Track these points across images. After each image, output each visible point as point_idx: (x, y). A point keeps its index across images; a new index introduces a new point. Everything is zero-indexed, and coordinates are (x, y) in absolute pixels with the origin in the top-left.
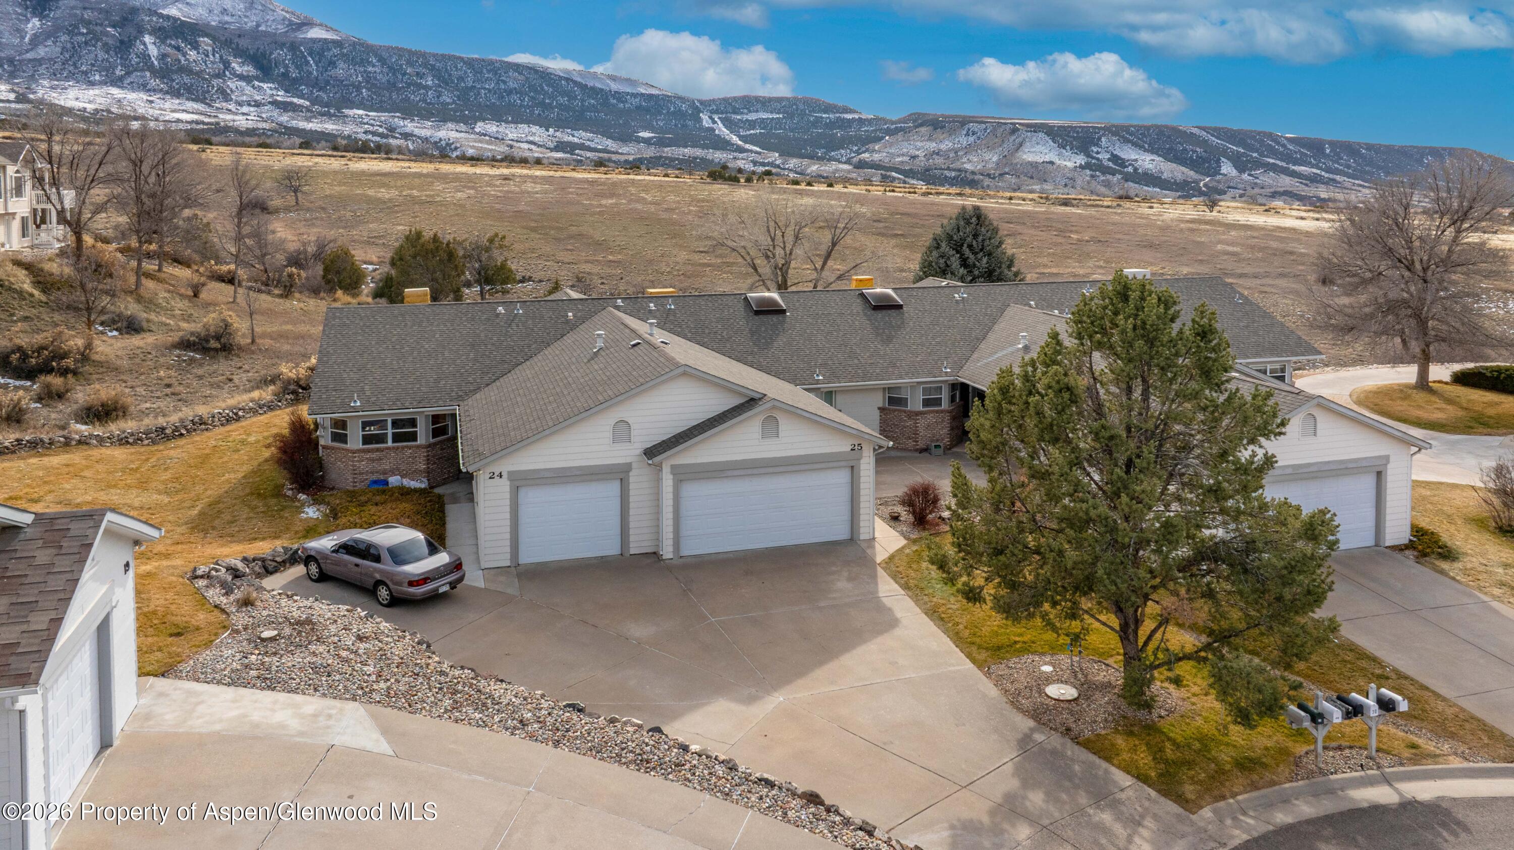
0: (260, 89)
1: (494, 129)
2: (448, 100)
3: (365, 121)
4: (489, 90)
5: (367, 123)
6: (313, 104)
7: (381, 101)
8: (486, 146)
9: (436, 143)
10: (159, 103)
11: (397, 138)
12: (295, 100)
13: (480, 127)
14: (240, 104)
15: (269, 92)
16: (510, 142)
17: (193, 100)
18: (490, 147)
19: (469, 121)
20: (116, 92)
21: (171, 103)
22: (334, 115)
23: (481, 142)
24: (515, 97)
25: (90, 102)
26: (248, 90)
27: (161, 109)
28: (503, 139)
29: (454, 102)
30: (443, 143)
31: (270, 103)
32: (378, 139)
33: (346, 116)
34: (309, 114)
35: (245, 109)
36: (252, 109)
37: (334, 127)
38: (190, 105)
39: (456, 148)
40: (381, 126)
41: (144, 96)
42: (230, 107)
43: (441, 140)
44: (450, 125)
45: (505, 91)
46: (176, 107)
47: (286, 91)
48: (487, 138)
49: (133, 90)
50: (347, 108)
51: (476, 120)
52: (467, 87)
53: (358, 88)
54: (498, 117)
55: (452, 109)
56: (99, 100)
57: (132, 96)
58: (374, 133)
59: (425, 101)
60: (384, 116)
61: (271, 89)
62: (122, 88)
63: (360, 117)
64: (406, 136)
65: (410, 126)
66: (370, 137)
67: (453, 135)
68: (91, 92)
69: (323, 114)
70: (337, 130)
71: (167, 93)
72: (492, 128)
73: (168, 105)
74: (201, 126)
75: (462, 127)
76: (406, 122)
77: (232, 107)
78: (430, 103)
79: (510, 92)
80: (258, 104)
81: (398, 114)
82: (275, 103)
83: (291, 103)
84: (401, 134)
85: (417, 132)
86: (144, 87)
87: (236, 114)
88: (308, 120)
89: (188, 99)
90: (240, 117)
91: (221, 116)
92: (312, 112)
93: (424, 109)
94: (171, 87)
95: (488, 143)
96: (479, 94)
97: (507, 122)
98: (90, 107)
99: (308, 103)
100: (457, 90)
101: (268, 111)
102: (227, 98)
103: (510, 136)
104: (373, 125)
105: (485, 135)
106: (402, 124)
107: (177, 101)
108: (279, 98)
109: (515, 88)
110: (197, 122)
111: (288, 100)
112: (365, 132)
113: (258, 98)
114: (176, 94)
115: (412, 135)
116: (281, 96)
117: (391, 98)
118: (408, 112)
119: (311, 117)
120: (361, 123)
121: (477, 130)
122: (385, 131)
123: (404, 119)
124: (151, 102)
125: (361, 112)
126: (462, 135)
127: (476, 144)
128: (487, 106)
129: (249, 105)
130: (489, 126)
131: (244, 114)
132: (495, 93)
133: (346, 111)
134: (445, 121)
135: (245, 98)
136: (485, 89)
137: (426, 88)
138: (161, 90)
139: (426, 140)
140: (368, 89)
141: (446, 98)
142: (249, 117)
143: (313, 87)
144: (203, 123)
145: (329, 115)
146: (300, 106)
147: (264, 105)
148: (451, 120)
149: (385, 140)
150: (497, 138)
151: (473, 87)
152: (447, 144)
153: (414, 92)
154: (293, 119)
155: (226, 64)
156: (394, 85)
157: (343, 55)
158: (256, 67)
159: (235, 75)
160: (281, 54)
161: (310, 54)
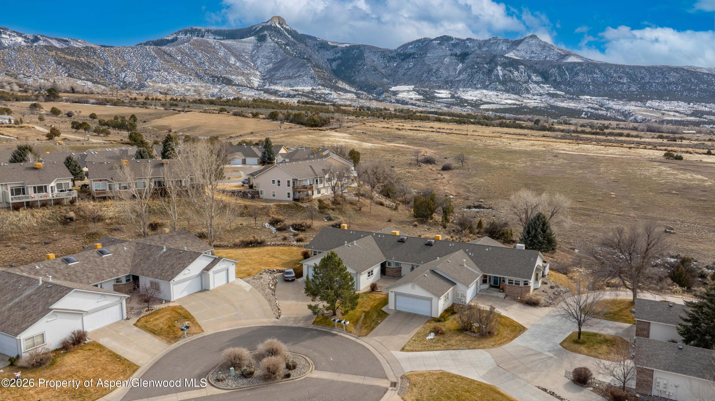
0: (543, 87)
1: (657, 104)
2: (634, 90)
3: (589, 101)
4: (658, 83)
5: (590, 103)
6: (566, 94)
7: (599, 92)
8: (649, 114)
9: (623, 112)
10: (500, 96)
11: (602, 110)
12: (558, 92)
13: (649, 103)
14: (533, 95)
15: (547, 89)
16: (664, 112)
17: (514, 94)
18: (651, 114)
19: (643, 100)
20: (485, 91)
21: (506, 95)
22: (575, 99)
23: (647, 111)
24: (673, 87)
25: (475, 97)
26: (538, 88)
27: (501, 99)
28: (660, 110)
29: (637, 90)
30: (627, 112)
31: (546, 94)
32: (593, 111)
33: (581, 99)
34: (563, 99)
35: (535, 97)
36: (538, 97)
37: (574, 105)
38: (513, 96)
39: (633, 115)
40: (596, 104)
41: (495, 93)
42: (529, 96)
43: (626, 111)
44: (633, 103)
45: (667, 83)
46: (507, 97)
47: (555, 88)
48: (651, 109)
49: (491, 91)
50: (582, 95)
51: (648, 99)
52: (645, 82)
53: (588, 85)
54: (661, 97)
55: (635, 94)
56: (479, 96)
57: (491, 93)
58: (592, 108)
59: (621, 90)
60: (599, 99)
61: (548, 87)
62: (488, 90)
63: (587, 99)
64: (608, 109)
65: (611, 104)
66: (590, 110)
67: (633, 108)
68: (476, 92)
69: (569, 99)
70: (575, 107)
71: (504, 91)
72: (655, 104)
73: (504, 97)
74: (515, 106)
75: (639, 103)
76: (610, 102)
77: (530, 96)
78: (624, 92)
79: (670, 84)
80: (541, 95)
81: (607, 98)
82: (549, 94)
83: (556, 94)
84: (605, 108)
85: (615, 107)
86: (496, 89)
87: (531, 99)
88: (562, 101)
89: (512, 94)
90: (533, 101)
91: (525, 101)
92: (565, 97)
93: (620, 94)
94: (506, 89)
95: (650, 112)
96: (652, 85)
97: (666, 100)
98: (475, 99)
99: (564, 93)
100: (640, 84)
101: (545, 98)
102: (528, 92)
103: (666, 108)
104: (593, 104)
105: (650, 108)
106: (607, 102)
107: (507, 95)
108: (551, 92)
109: (674, 82)
110: (514, 104)
111: (555, 92)
112: (588, 108)
113: (541, 91)
114: (507, 91)
115: (611, 108)
116: (552, 91)
117: (604, 89)
118: (612, 96)
119: (564, 100)
120: (587, 103)
121: (647, 105)
122: (598, 107)
123: (609, 100)
124: (498, 95)
125: (588, 97)
126: (638, 108)
127: (644, 113)
128: (655, 92)
129: (538, 95)
130: (654, 103)
131: (535, 99)
132: (661, 85)
133: (581, 97)
134: (630, 101)
135: (536, 92)
136: (656, 83)
137: (623, 84)
138: (502, 90)
139: (618, 111)
140: (593, 86)
141: (633, 89)
142: (536, 101)
143: (567, 86)
144: (515, 104)
145: (572, 99)
146: (560, 95)
147: (544, 95)
148: (633, 100)
149: (596, 111)
150: (657, 109)
151: (649, 82)
152: (629, 113)
153: (616, 86)
154: (556, 101)
155: (530, 77)
156: (606, 83)
157: (582, 69)
158: (542, 78)
159: (533, 81)
160: (553, 71)
161: (567, 70)
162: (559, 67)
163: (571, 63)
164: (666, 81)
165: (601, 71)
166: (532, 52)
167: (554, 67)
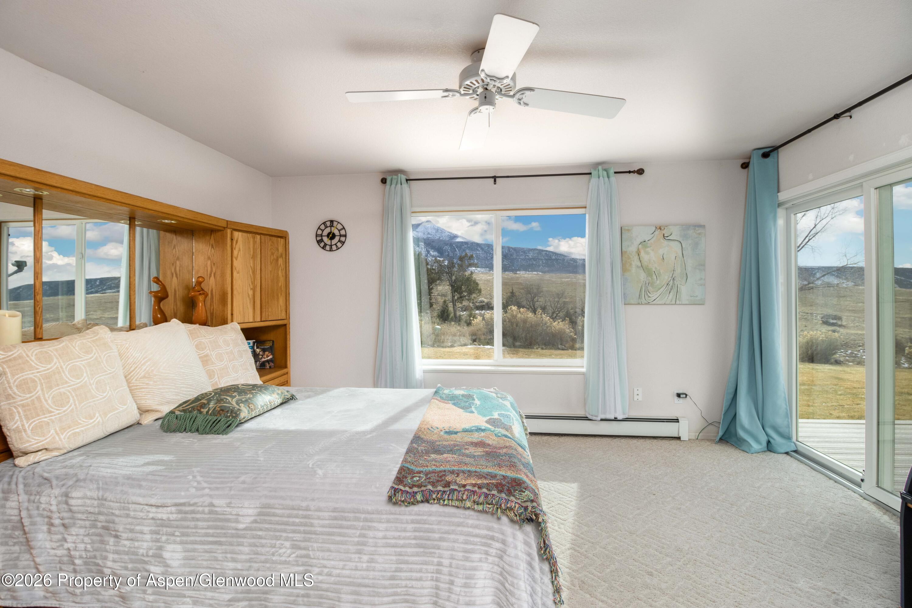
7: (482, 265)
155: (428, 252)
156: (487, 258)
157: (468, 247)
158: (438, 253)
159: (431, 255)
160: (447, 248)
161: (457, 247)
162: (451, 245)
163: (460, 242)
164: (527, 257)
165: (482, 249)
166: (429, 234)
167: (447, 245)
